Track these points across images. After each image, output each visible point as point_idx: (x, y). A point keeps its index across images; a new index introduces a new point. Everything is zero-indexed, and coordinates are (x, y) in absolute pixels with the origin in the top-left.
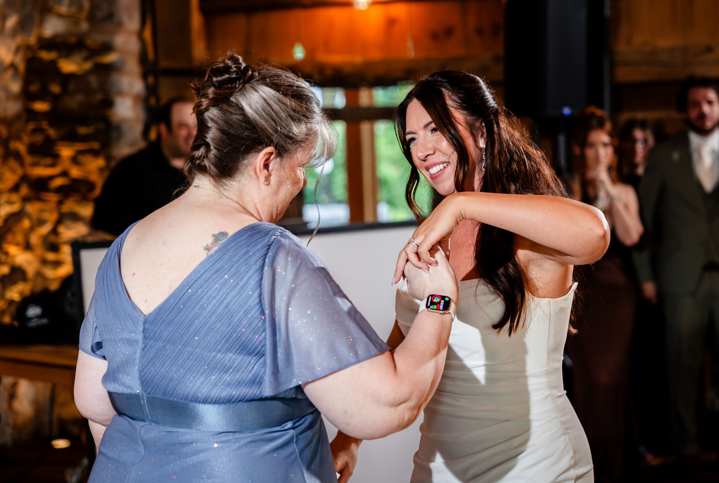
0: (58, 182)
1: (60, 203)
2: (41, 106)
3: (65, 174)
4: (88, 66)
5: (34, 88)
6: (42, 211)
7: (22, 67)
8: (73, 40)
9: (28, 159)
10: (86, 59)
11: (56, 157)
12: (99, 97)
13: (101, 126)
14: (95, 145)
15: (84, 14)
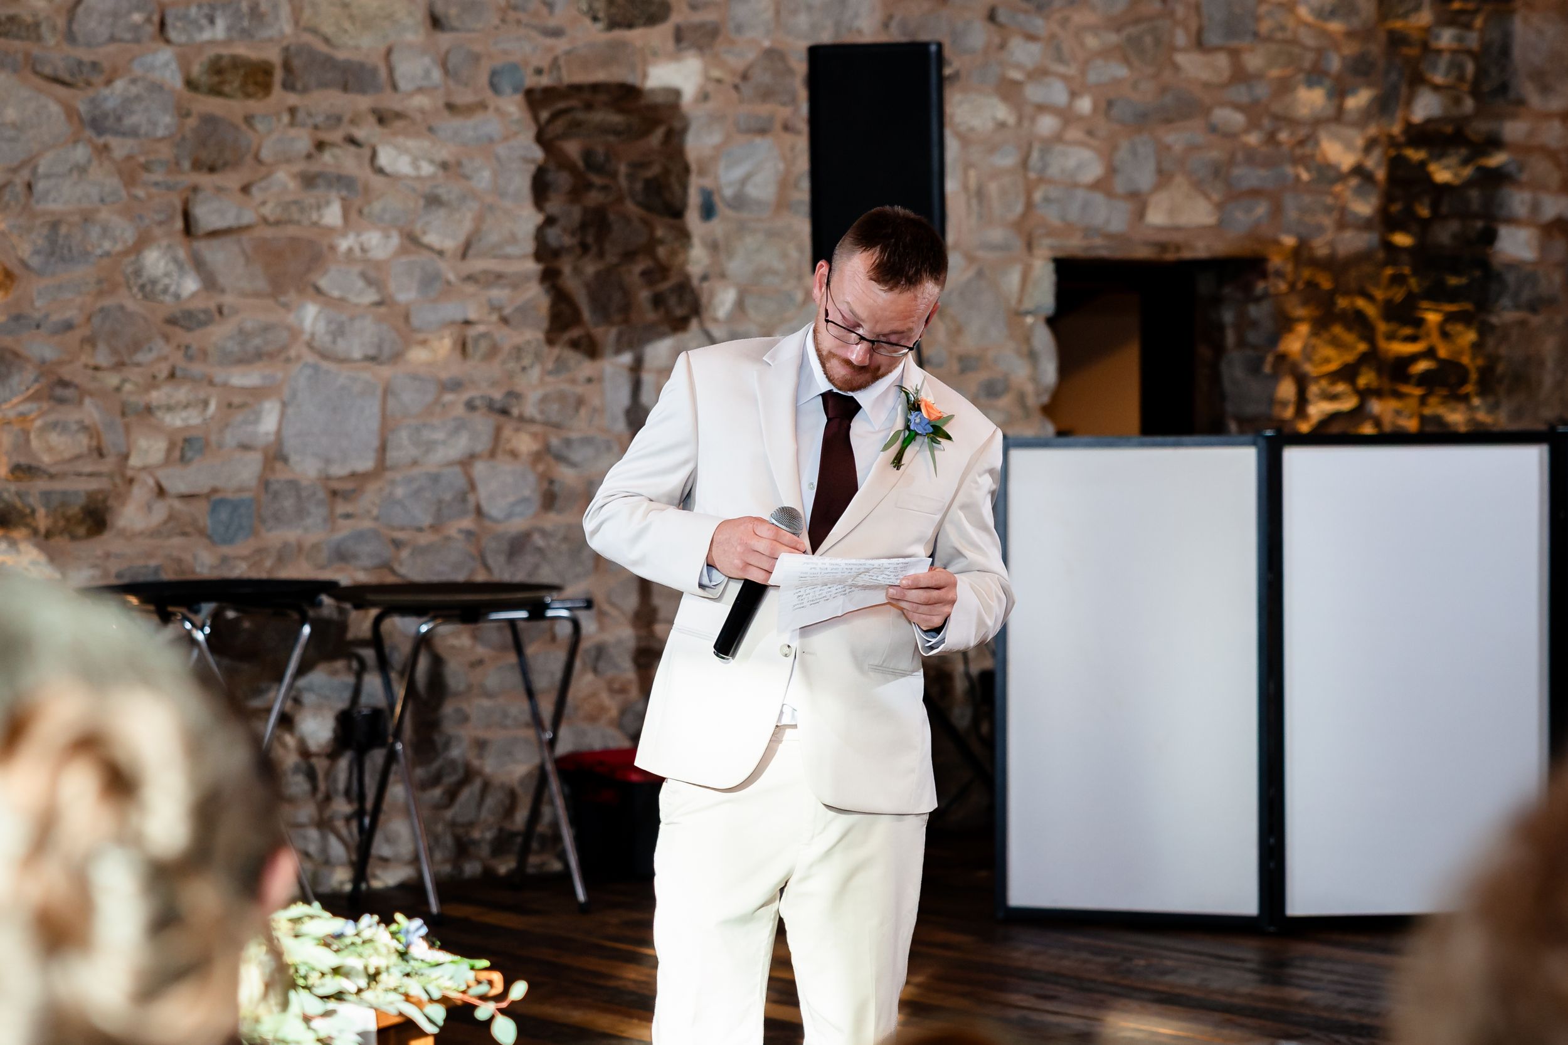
0: (1422, 366)
1: (1423, 401)
2: (1402, 239)
3: (1430, 353)
4: (1467, 172)
5: (1396, 208)
6: (1398, 413)
7: (1381, 174)
8: (1449, 129)
9: (1382, 327)
10: (1465, 162)
11: (1419, 323)
12: (1480, 224)
13: (1477, 273)
14: (1468, 306)
15: (1465, 87)
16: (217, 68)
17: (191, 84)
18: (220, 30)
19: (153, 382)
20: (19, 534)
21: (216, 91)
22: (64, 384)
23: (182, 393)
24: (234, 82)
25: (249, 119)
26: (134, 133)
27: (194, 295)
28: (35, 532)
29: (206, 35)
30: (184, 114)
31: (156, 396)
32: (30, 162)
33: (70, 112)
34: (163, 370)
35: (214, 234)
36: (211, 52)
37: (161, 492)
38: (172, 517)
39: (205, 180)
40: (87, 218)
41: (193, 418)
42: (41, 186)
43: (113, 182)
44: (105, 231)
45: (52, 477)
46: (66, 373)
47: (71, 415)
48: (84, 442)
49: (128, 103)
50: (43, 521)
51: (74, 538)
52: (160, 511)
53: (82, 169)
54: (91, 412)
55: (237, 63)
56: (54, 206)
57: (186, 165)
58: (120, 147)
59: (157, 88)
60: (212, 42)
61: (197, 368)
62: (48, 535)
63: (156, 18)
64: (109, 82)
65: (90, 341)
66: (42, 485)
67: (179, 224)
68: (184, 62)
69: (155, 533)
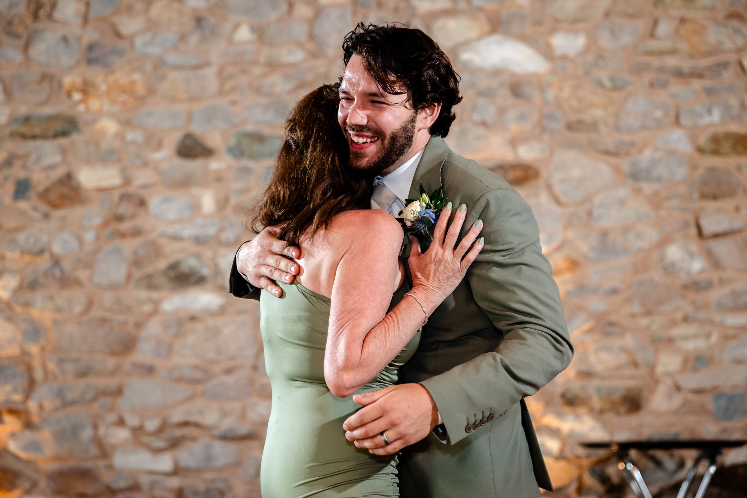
16: (716, 140)
17: (701, 150)
18: (716, 116)
19: (674, 323)
20: (582, 410)
21: (716, 152)
22: (612, 324)
23: (691, 329)
24: (726, 146)
25: (739, 168)
26: (659, 179)
27: (702, 271)
28: (591, 410)
29: (706, 120)
30: (694, 167)
31: (676, 332)
32: (588, 199)
33: (617, 170)
34: (679, 316)
35: (717, 236)
36: (711, 131)
37: (678, 388)
38: (685, 403)
39: (711, 205)
40: (626, 229)
41: (700, 344)
42: (596, 212)
43: (644, 208)
44: (639, 236)
45: (602, 377)
46: (614, 318)
47: (616, 342)
48: (623, 358)
49: (654, 163)
50: (597, 403)
51: (618, 413)
52: (677, 400)
53: (622, 202)
54: (629, 341)
55: (728, 136)
56: (606, 223)
57: (696, 195)
58: (648, 188)
59: (672, 153)
60: (712, 125)
61: (702, 315)
62: (601, 412)
63: (672, 114)
64: (641, 151)
65: (629, 301)
66: (595, 383)
67: (693, 231)
68: (693, 138)
69: (676, 413)
